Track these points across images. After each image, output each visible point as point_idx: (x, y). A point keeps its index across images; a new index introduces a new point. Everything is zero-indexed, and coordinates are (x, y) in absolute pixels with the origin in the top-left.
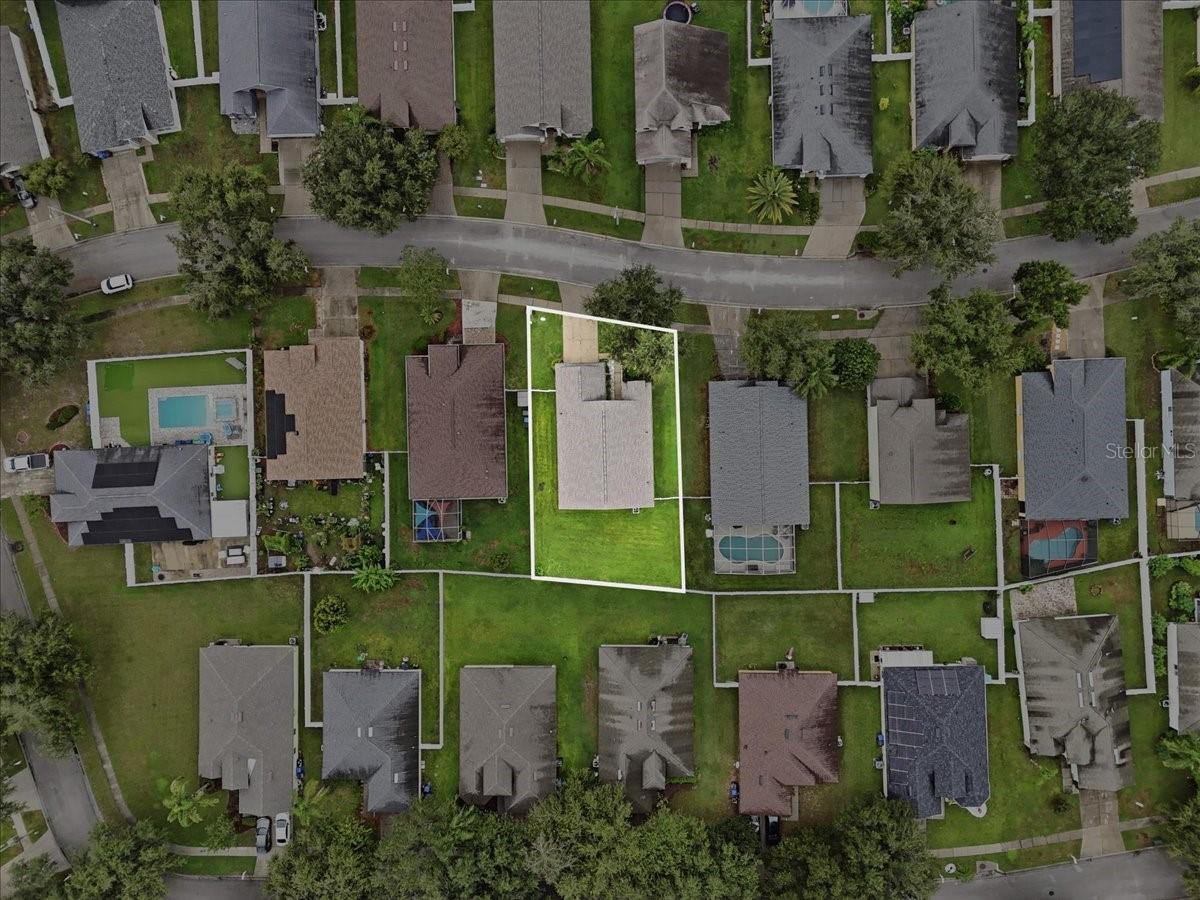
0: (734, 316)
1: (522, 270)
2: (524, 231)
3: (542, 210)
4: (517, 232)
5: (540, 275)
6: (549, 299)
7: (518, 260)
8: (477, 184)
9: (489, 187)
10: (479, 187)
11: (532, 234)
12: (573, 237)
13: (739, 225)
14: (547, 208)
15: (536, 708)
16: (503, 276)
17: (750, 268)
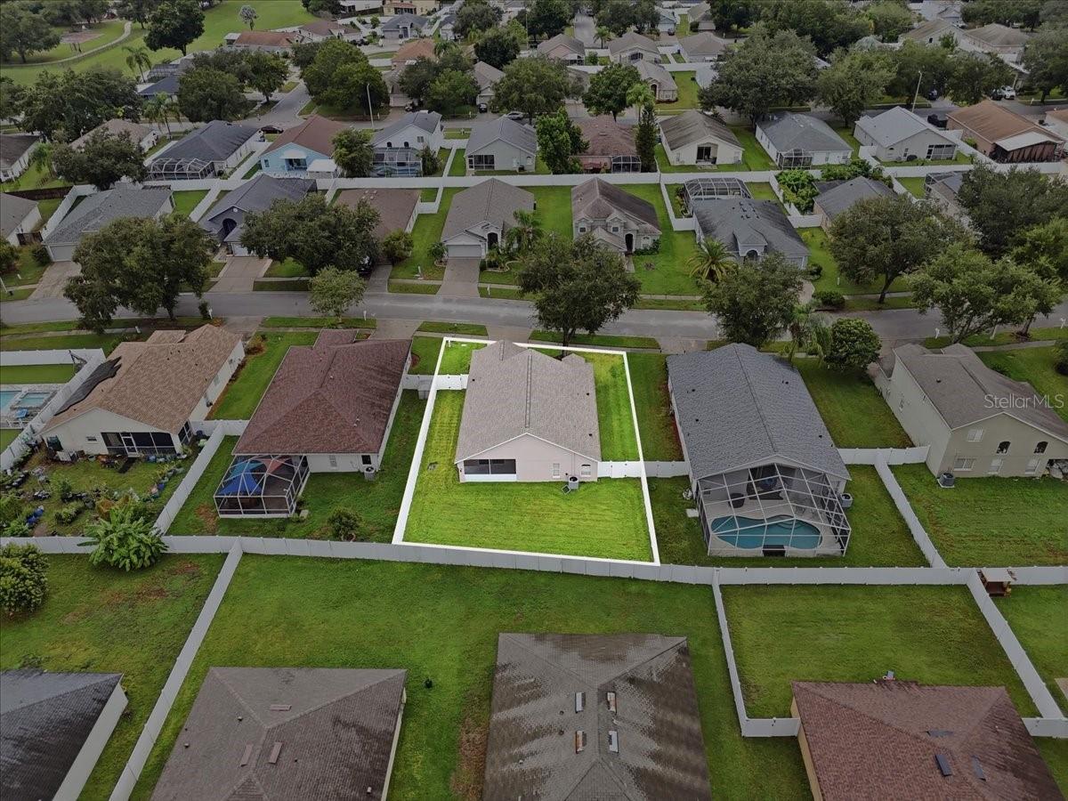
15: (346, 725)
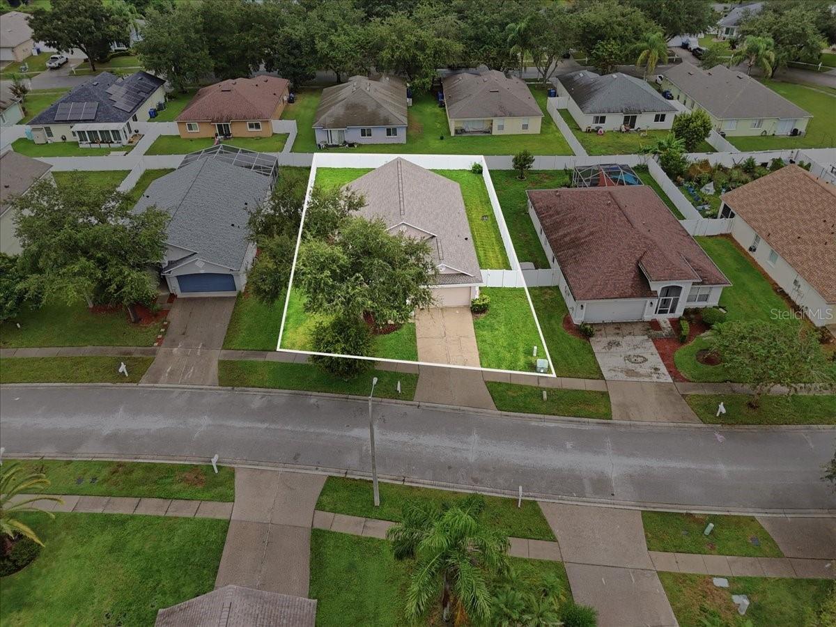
0: (171, 373)
1: (574, 426)
2: (588, 489)
3: (557, 532)
4: (601, 485)
5: (534, 420)
6: (510, 386)
7: (588, 443)
8: (740, 585)
9: (708, 580)
10: (732, 580)
11: (568, 483)
12: (476, 481)
13: (99, 511)
14: (546, 534)
16: (608, 416)
17: (111, 439)
